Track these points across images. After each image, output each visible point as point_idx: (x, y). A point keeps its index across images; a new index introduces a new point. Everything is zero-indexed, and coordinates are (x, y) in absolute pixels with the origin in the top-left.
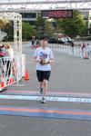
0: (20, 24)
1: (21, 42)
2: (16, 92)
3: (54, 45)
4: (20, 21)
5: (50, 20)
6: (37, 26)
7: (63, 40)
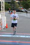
0: (4, 3)
1: (4, 11)
2: (2, 33)
3: (19, 12)
4: (4, 2)
5: (17, 1)
6: (11, 4)
7: (23, 10)
